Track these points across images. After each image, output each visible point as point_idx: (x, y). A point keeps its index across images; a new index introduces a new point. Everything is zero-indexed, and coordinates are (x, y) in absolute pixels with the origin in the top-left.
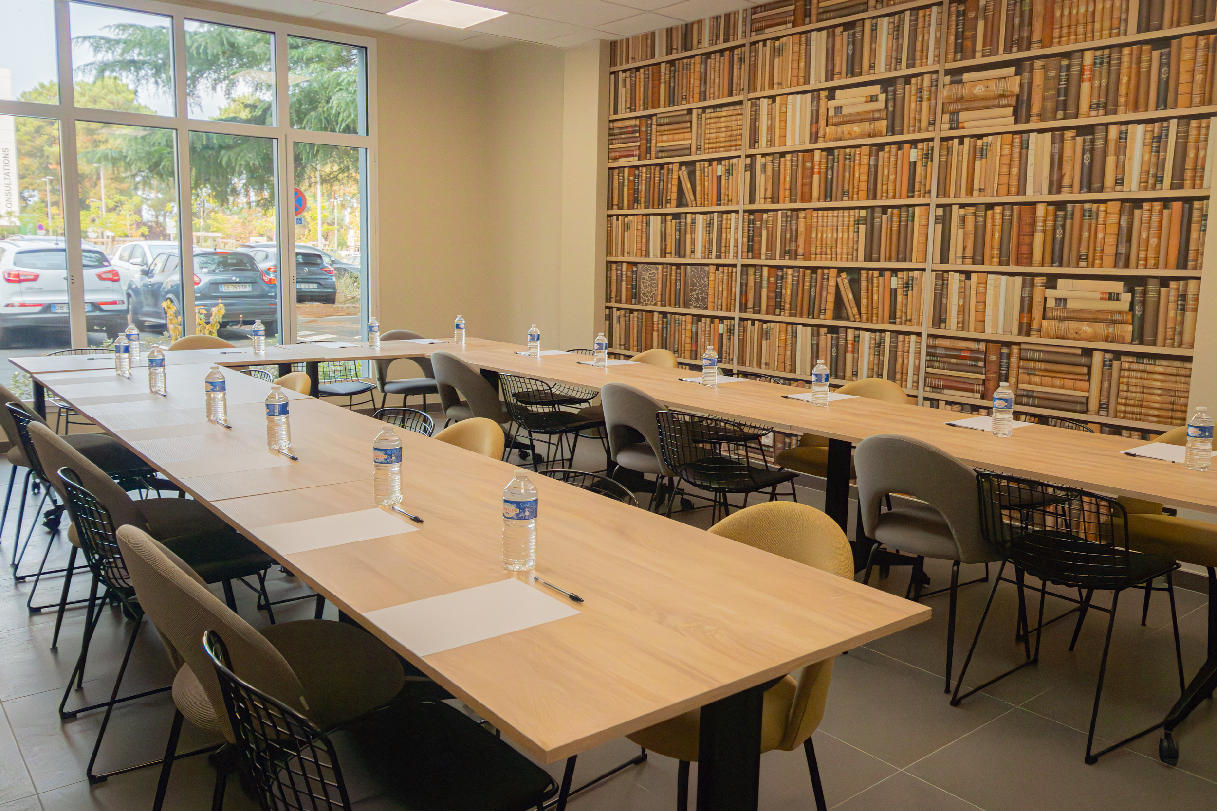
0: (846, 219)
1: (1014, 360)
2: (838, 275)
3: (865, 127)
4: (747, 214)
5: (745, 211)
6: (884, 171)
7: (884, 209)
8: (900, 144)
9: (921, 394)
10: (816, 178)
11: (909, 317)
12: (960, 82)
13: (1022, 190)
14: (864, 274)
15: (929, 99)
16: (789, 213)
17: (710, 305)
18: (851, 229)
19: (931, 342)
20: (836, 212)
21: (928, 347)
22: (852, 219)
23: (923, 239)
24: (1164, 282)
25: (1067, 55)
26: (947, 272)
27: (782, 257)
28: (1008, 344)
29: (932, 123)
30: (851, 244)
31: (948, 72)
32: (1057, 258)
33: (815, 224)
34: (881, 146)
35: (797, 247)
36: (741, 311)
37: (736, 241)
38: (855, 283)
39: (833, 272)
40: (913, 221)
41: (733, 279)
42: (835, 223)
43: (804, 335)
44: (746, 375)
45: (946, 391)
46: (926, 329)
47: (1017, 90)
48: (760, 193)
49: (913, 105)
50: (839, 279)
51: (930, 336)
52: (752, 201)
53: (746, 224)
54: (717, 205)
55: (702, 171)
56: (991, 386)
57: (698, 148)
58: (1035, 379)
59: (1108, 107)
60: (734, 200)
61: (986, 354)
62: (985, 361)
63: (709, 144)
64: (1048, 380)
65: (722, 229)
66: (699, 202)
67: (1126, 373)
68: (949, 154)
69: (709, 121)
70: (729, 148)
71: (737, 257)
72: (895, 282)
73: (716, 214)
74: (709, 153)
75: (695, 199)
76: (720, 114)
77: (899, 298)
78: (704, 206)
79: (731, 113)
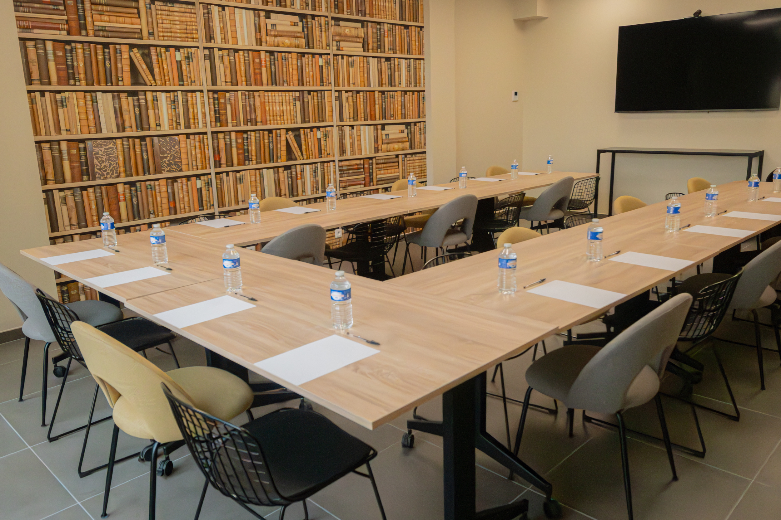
0: (287, 98)
1: (374, 165)
2: (287, 133)
3: (294, 41)
4: (211, 93)
5: (209, 91)
6: (306, 70)
7: (309, 92)
8: (313, 54)
9: (339, 193)
10: (264, 70)
11: (328, 153)
12: (339, 25)
13: (369, 85)
14: (302, 130)
15: (325, 32)
16: (247, 93)
17: (184, 167)
18: (291, 104)
19: (340, 164)
20: (280, 93)
21: (339, 167)
22: (291, 98)
23: (330, 109)
24: (415, 123)
25: (379, 23)
26: (343, 126)
27: (246, 124)
28: (371, 158)
29: (328, 45)
30: (292, 114)
31: (333, 18)
32: (384, 117)
33: (267, 100)
34: (303, 54)
35: (256, 116)
36: (216, 167)
37: (204, 114)
38: (297, 138)
39: (283, 132)
40: (324, 99)
41: (206, 144)
42: (281, 101)
43: (269, 175)
44: (226, 214)
45: (349, 188)
46: (337, 157)
47: (363, 35)
48: (220, 77)
49: (318, 33)
50: (288, 136)
51: (340, 161)
52: (214, 82)
53: (211, 101)
54: (180, 85)
55: (159, 55)
56: (367, 179)
57: (151, 34)
58: (382, 172)
59: (394, 50)
60: (197, 82)
61: (364, 165)
62: (364, 168)
63: (163, 32)
64: (386, 171)
65: (188, 104)
66: (159, 82)
67: (408, 162)
68: (338, 63)
69: (160, 12)
70: (186, 39)
71: (206, 126)
72: (319, 134)
73: (180, 93)
74: (164, 40)
75: (154, 79)
76: (171, 9)
77: (322, 143)
78: (166, 85)
79: (183, 10)
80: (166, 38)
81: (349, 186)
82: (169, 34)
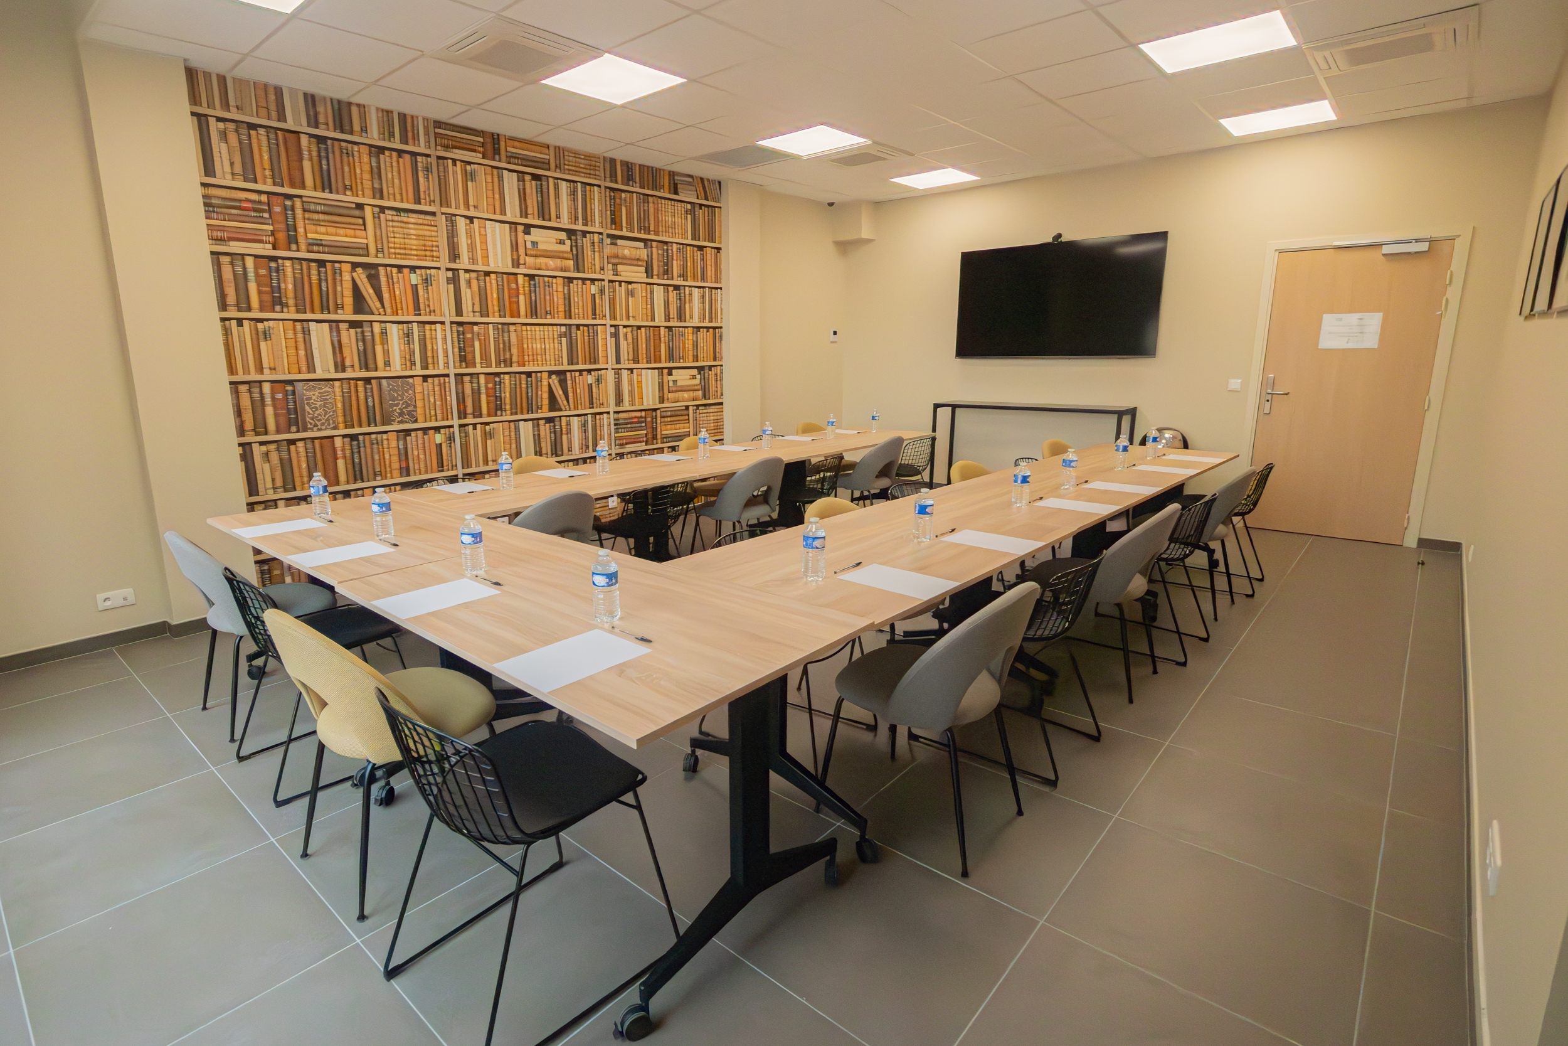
0: (551, 333)
1: (659, 418)
2: (550, 377)
3: (558, 263)
4: (455, 325)
5: (452, 323)
6: (575, 299)
7: (578, 326)
8: (584, 280)
9: (613, 452)
10: (521, 298)
11: (601, 402)
12: (616, 244)
13: (653, 319)
14: (568, 374)
15: (599, 252)
16: (500, 326)
17: (420, 418)
18: (556, 341)
19: (616, 415)
20: (542, 327)
21: (615, 420)
22: (555, 333)
23: (604, 348)
24: (710, 367)
25: (666, 243)
26: (621, 369)
27: (498, 364)
28: (655, 410)
29: (602, 268)
30: (557, 353)
31: (609, 236)
32: (671, 358)
33: (525, 336)
34: (570, 280)
35: (511, 355)
36: (460, 418)
37: (446, 351)
38: (563, 383)
39: (545, 375)
40: (597, 336)
41: (447, 388)
42: (542, 336)
43: (526, 429)
44: (472, 476)
45: (627, 446)
46: (612, 408)
47: (646, 258)
48: (467, 306)
49: (589, 253)
50: (550, 381)
51: (615, 412)
52: (459, 312)
53: (455, 335)
54: (416, 315)
55: (389, 277)
56: (650, 436)
57: (381, 250)
58: (669, 427)
59: (683, 276)
60: (438, 312)
61: (645, 417)
62: (645, 422)
63: (395, 248)
64: (673, 426)
65: (425, 339)
66: (389, 311)
67: (701, 415)
68: (614, 291)
69: (391, 224)
70: (425, 258)
71: (448, 367)
72: (590, 379)
73: (415, 325)
74: (395, 258)
75: (383, 307)
76: (405, 219)
77: (594, 390)
78: (397, 315)
79: (421, 221)
80: (398, 256)
81: (627, 444)
82: (402, 251)
